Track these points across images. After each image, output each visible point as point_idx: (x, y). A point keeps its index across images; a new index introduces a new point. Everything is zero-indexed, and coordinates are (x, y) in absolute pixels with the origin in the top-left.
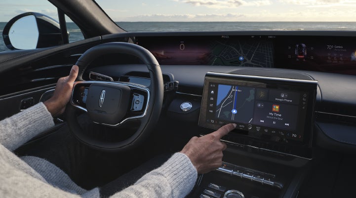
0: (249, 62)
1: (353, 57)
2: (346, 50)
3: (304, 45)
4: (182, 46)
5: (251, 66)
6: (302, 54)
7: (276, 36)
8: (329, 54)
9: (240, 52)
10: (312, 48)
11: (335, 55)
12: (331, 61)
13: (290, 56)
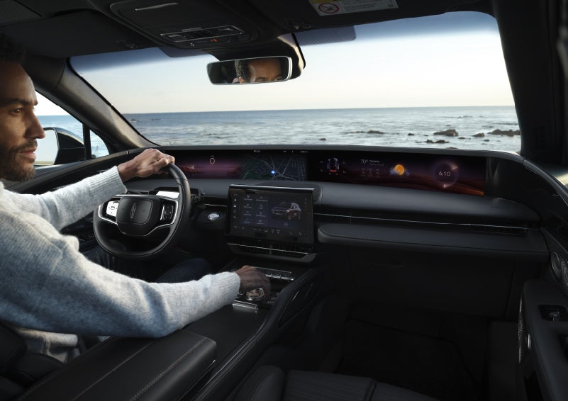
0: (281, 175)
1: (391, 172)
2: (383, 165)
3: (336, 160)
4: (212, 161)
5: (284, 179)
6: (334, 168)
7: (309, 151)
8: (363, 169)
9: (272, 167)
10: (344, 163)
11: (370, 169)
12: (365, 176)
13: (322, 171)
